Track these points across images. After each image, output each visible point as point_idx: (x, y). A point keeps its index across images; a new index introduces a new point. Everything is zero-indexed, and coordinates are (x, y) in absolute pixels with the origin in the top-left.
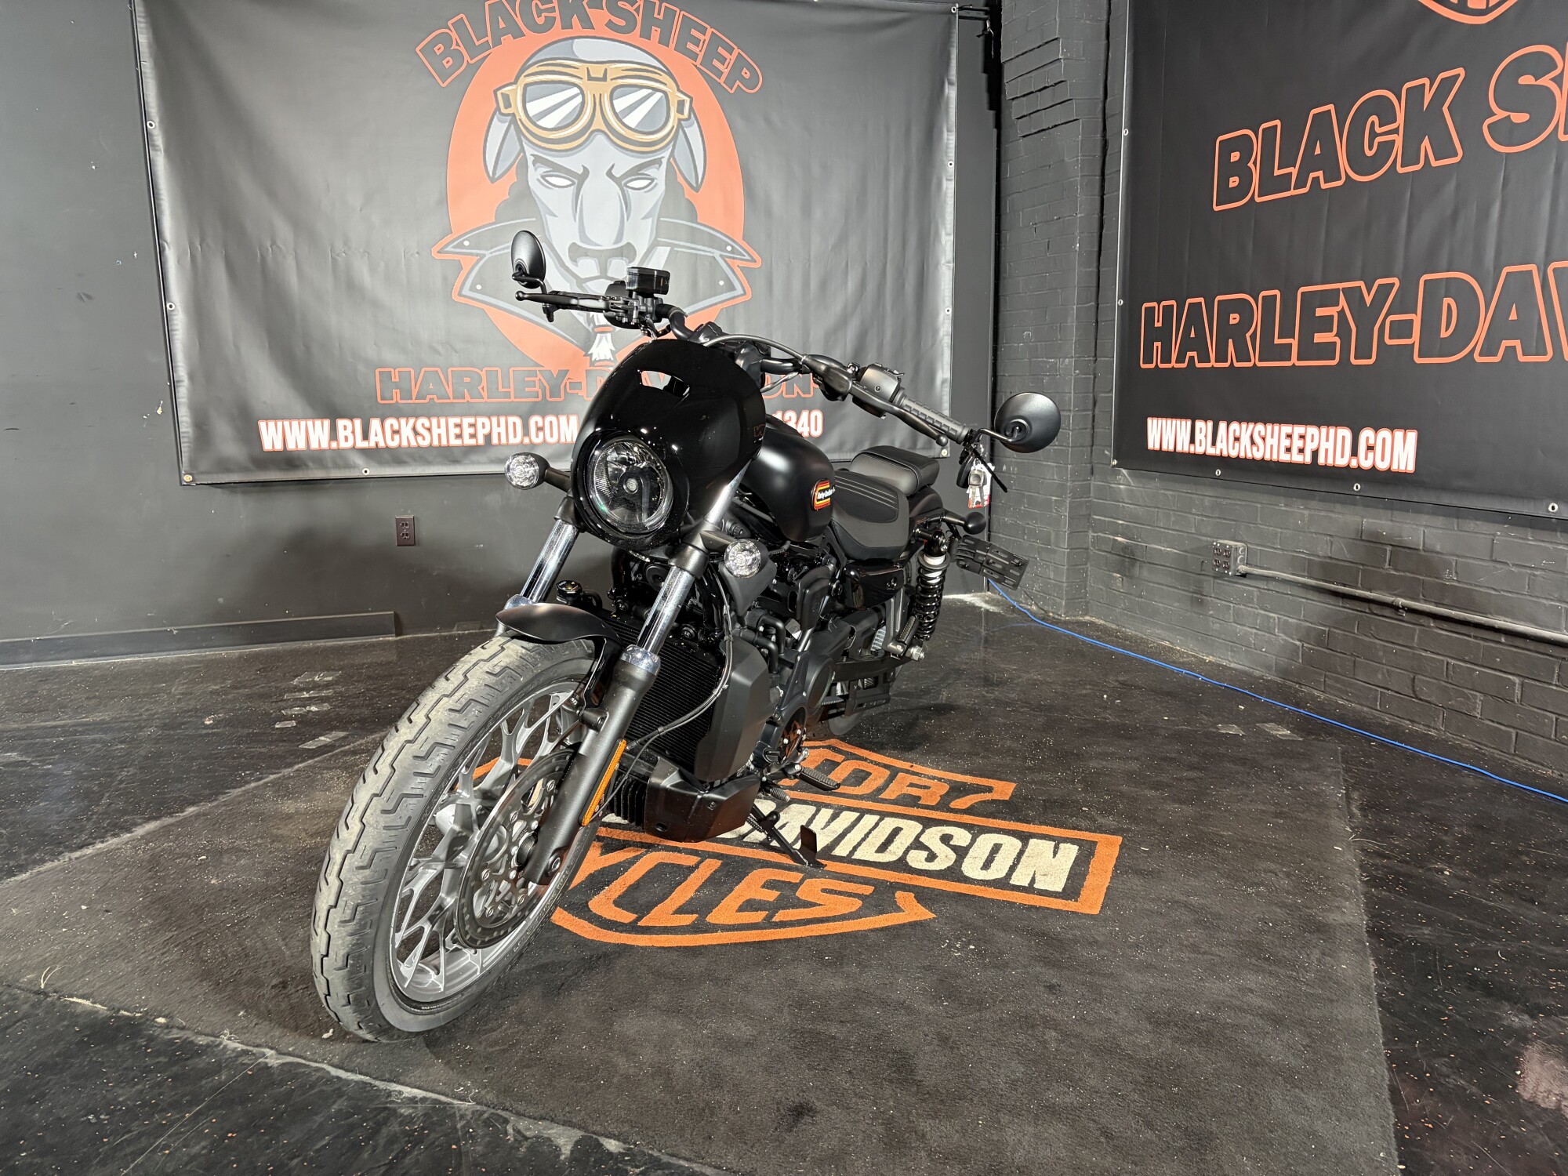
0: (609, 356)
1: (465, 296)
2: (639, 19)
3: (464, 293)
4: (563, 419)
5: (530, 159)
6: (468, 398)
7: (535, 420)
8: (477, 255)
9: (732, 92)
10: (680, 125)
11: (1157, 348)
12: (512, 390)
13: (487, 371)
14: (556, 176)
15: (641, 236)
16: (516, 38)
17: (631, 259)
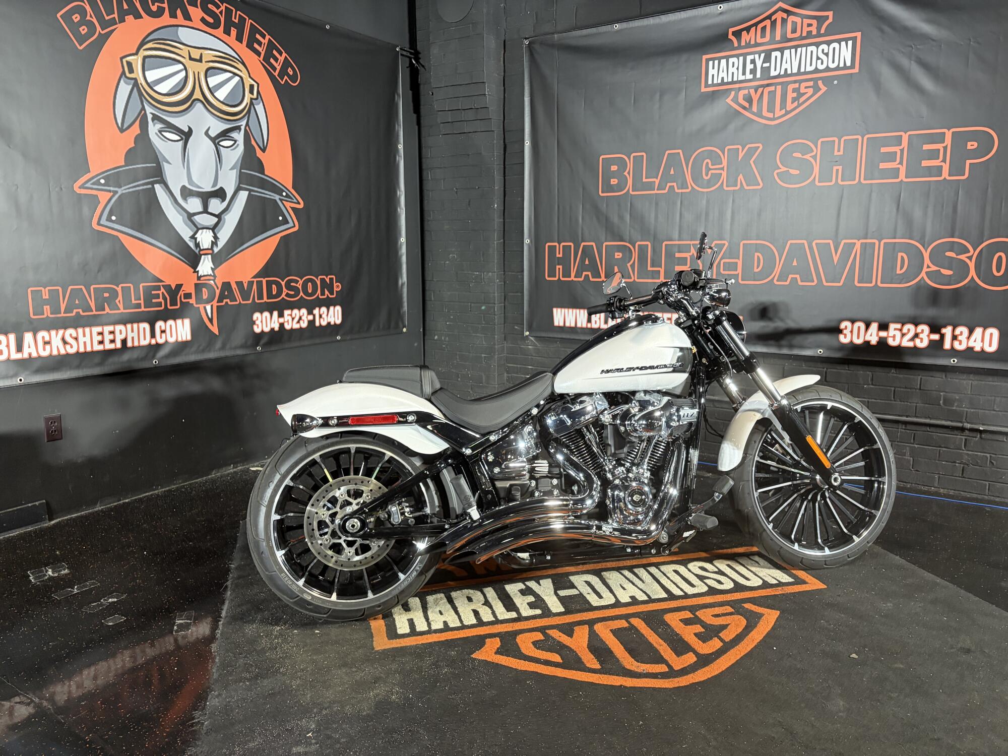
0: (210, 272)
1: (103, 226)
2: (222, 20)
3: (102, 222)
4: (179, 322)
5: (150, 117)
6: (107, 310)
7: (160, 325)
8: (110, 191)
9: (283, 83)
10: (252, 103)
11: (559, 269)
12: (142, 302)
13: (122, 287)
14: (169, 132)
15: (229, 182)
16: (135, 18)
17: (223, 200)
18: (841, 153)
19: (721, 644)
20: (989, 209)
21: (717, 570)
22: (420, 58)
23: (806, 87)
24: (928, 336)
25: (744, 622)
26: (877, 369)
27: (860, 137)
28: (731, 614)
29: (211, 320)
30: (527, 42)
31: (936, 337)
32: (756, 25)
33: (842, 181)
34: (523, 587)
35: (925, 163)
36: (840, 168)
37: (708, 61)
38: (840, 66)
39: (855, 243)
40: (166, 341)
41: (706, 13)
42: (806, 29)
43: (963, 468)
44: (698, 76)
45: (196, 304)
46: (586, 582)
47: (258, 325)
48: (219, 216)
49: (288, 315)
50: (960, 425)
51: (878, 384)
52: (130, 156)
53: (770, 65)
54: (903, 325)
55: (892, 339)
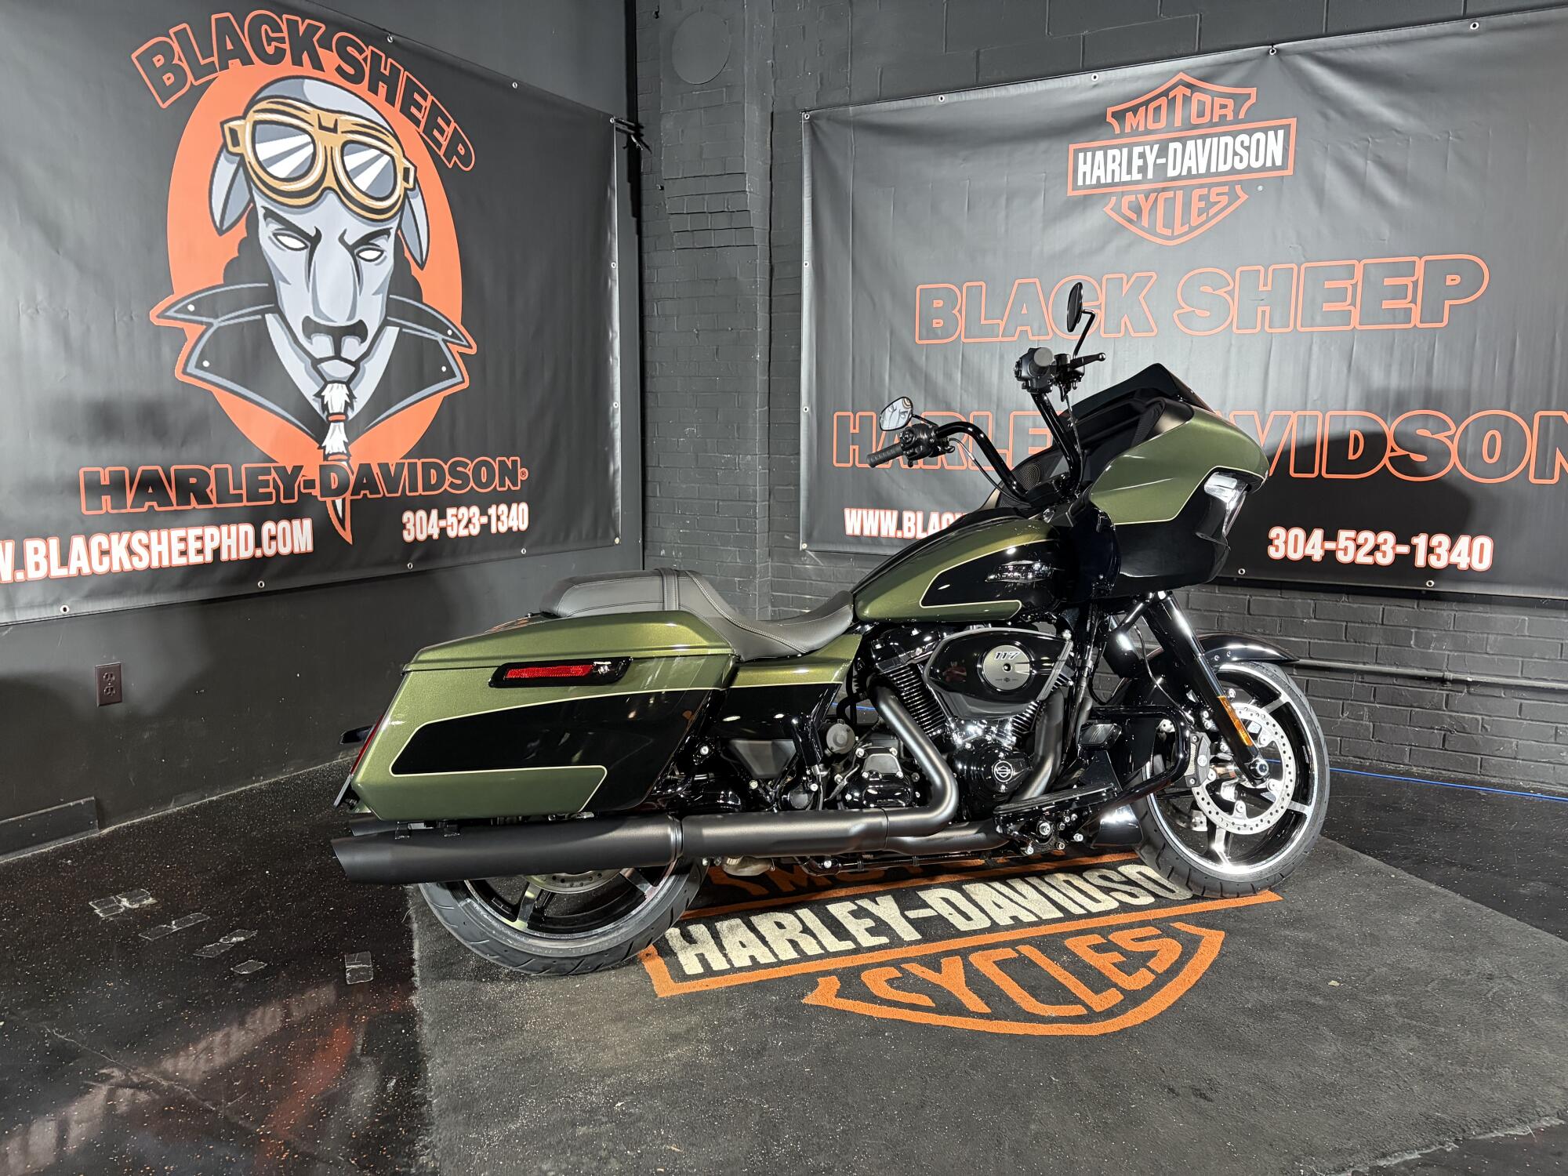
0: (342, 449)
1: (190, 375)
2: (367, 70)
3: (189, 370)
4: (296, 523)
5: (261, 212)
6: (194, 504)
7: (268, 527)
8: (201, 323)
9: (450, 166)
10: (406, 196)
11: (854, 450)
12: (244, 492)
13: (216, 469)
14: (289, 236)
15: (372, 313)
16: (244, 64)
17: (363, 340)
18: (1269, 288)
19: (1153, 977)
20: (1477, 370)
21: (1124, 879)
22: (642, 135)
23: (1218, 195)
24: (1394, 548)
25: (1179, 948)
26: (1322, 596)
27: (1293, 266)
28: (1158, 937)
29: (342, 522)
30: (806, 116)
31: (1404, 549)
32: (1147, 103)
33: (1270, 327)
34: (856, 908)
35: (1387, 304)
36: (1267, 309)
37: (1077, 152)
38: (1267, 165)
39: (1290, 416)
40: (277, 553)
41: (1074, 85)
42: (1218, 112)
43: (1445, 735)
44: (1065, 174)
45: (322, 496)
46: (944, 899)
47: (409, 530)
48: (356, 364)
49: (453, 515)
50: (1440, 674)
51: (1322, 617)
52: (232, 271)
53: (1167, 160)
54: (1358, 531)
55: (1343, 552)
